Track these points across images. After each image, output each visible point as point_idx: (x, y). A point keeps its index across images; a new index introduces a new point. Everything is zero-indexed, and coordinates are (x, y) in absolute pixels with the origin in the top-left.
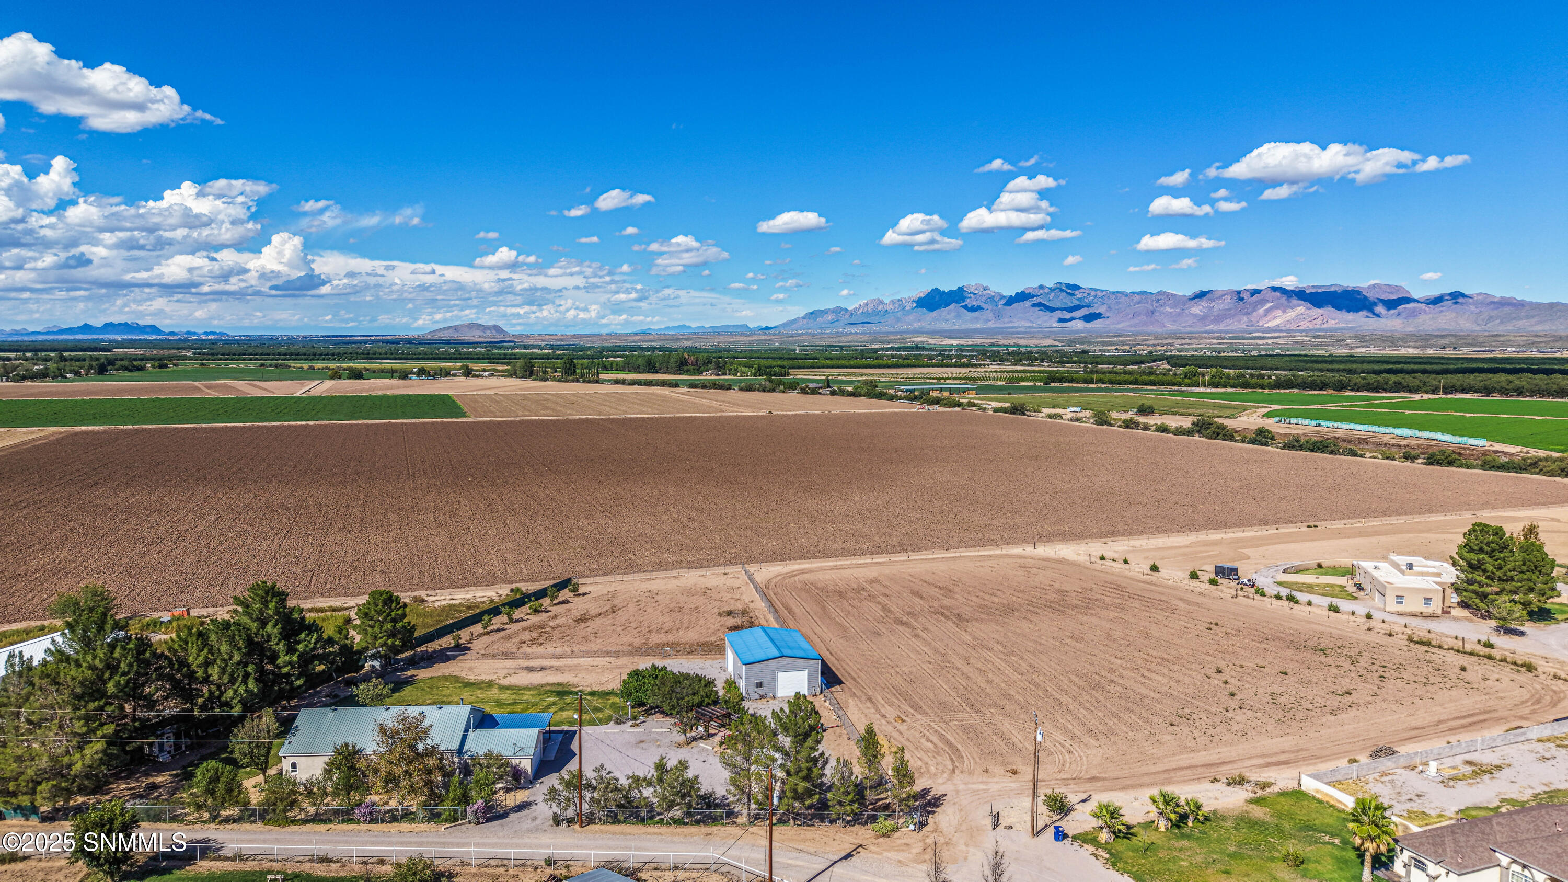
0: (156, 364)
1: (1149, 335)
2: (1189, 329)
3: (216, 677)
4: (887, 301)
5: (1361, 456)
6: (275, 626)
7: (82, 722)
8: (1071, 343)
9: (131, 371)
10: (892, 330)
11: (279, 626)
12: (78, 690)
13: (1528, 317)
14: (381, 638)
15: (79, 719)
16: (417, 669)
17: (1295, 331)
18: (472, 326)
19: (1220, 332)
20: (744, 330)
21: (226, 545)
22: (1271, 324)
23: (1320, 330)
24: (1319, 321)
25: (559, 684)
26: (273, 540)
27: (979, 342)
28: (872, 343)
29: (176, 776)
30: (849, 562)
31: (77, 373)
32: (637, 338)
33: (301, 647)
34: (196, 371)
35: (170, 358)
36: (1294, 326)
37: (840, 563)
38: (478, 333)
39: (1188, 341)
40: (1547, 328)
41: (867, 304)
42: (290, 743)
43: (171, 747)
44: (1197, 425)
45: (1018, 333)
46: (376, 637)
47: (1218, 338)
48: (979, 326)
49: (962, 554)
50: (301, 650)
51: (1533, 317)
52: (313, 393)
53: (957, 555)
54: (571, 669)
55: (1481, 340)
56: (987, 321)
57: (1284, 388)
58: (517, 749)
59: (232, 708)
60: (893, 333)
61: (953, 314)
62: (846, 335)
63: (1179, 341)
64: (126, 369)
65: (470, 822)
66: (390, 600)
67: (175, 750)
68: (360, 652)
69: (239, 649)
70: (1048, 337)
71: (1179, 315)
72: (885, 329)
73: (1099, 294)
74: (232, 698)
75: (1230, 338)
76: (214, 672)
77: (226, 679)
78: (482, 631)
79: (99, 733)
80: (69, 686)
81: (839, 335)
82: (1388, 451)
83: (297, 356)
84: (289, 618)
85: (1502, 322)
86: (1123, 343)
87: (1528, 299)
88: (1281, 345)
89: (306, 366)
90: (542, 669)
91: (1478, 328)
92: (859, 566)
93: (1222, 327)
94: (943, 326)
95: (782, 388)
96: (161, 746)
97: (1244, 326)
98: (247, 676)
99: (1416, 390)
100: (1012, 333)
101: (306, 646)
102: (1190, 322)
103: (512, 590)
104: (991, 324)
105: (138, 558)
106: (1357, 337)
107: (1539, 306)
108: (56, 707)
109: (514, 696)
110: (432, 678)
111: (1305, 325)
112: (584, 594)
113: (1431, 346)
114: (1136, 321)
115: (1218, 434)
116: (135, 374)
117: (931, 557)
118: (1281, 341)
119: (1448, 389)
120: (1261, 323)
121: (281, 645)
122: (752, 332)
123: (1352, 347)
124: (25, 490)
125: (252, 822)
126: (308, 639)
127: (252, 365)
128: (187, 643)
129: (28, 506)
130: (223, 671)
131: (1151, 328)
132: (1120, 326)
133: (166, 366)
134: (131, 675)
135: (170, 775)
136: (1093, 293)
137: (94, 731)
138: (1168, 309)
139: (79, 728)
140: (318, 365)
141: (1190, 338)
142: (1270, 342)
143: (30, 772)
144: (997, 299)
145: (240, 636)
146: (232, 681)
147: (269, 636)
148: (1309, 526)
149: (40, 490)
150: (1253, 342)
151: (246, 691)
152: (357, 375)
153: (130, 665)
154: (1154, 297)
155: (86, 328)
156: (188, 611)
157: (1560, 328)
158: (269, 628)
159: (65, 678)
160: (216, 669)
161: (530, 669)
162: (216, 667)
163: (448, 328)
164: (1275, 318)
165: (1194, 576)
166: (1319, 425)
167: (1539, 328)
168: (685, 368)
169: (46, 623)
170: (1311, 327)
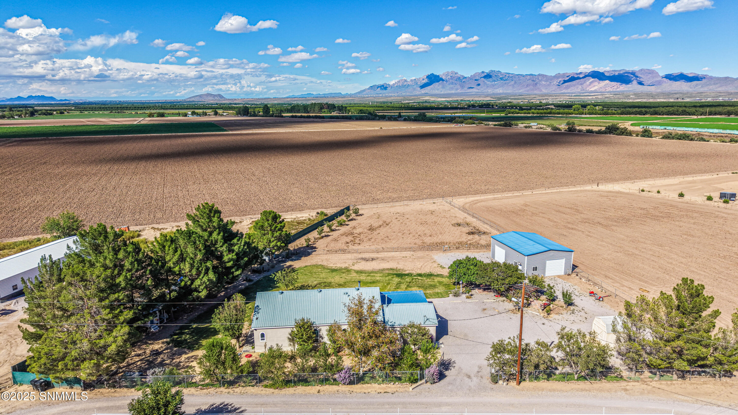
0: (59, 112)
1: (536, 95)
2: (554, 92)
3: (187, 270)
4: (409, 80)
5: (708, 141)
6: (219, 234)
7: (108, 310)
8: (499, 99)
9: (46, 115)
10: (411, 94)
11: (222, 234)
12: (103, 285)
13: (714, 84)
14: (273, 241)
15: (104, 307)
16: (292, 260)
17: (604, 92)
18: (209, 95)
19: (569, 93)
20: (339, 95)
21: (132, 191)
22: (593, 89)
23: (616, 91)
24: (615, 87)
25: (391, 269)
26: (158, 189)
27: (455, 99)
28: (404, 100)
29: (168, 343)
30: (500, 196)
31: (20, 116)
32: (289, 99)
33: (236, 248)
34: (79, 115)
35: (65, 110)
36: (603, 90)
37: (496, 196)
38: (211, 98)
39: (555, 98)
40: (724, 89)
41: (399, 82)
42: (257, 319)
43: (157, 320)
44: (609, 129)
45: (473, 95)
46: (270, 241)
47: (569, 96)
48: (453, 92)
49: (561, 190)
50: (237, 250)
51: (717, 84)
52: (142, 123)
53: (558, 190)
54: (392, 259)
55: (694, 95)
56: (457, 89)
57: (626, 114)
58: (426, 319)
59: (199, 292)
60: (412, 96)
61: (441, 86)
62: (390, 97)
63: (551, 98)
64: (44, 114)
65: (426, 382)
66: (275, 217)
67: (161, 323)
68: (262, 252)
69: (200, 251)
70: (487, 96)
71: (549, 85)
72: (408, 94)
73: (511, 75)
74: (199, 286)
75: (574, 96)
76: (186, 267)
77: (194, 272)
78: (318, 236)
79: (122, 318)
80: (94, 282)
81: (386, 97)
82: (722, 139)
83: (127, 108)
84: (226, 228)
85: (702, 87)
86: (524, 99)
87: (714, 76)
88: (600, 98)
89: (133, 113)
90: (373, 259)
91: (691, 90)
92: (508, 198)
93: (569, 91)
94: (437, 92)
95: (378, 118)
96: (152, 322)
97: (579, 90)
98: (207, 269)
99: (693, 114)
100: (469, 95)
101: (239, 247)
102: (554, 89)
103: (318, 213)
104: (459, 91)
105: (83, 199)
106: (635, 94)
107: (719, 79)
108: (85, 299)
109: (369, 278)
110: (306, 266)
111: (609, 89)
112: (361, 215)
113: (671, 98)
114: (528, 88)
115: (623, 133)
116: (49, 116)
117: (544, 192)
118: (600, 97)
119: (710, 114)
120: (587, 89)
121: (224, 248)
122: (344, 96)
123: (634, 99)
124: (6, 166)
125: (253, 386)
126: (239, 242)
127: (106, 112)
128: (164, 247)
129: (11, 174)
130: (192, 266)
131: (536, 92)
132: (520, 91)
133: (63, 113)
134: (133, 271)
135: (163, 343)
136: (507, 75)
137: (116, 316)
138: (543, 83)
139: (105, 314)
140: (139, 112)
141: (556, 96)
142: (594, 97)
143: (74, 353)
144: (462, 78)
145: (200, 241)
146: (198, 274)
147: (216, 241)
148: (733, 173)
149: (15, 166)
150: (586, 97)
151: (208, 280)
152: (162, 115)
153: (132, 263)
154: (537, 77)
155: (19, 98)
156: (128, 227)
157: (731, 89)
158: (215, 235)
159: (92, 275)
160: (187, 265)
161: (366, 260)
162: (186, 263)
163: (197, 96)
164: (594, 86)
165: (710, 198)
166: (665, 129)
167: (720, 89)
168: (323, 110)
169: (40, 236)
170: (611, 90)
